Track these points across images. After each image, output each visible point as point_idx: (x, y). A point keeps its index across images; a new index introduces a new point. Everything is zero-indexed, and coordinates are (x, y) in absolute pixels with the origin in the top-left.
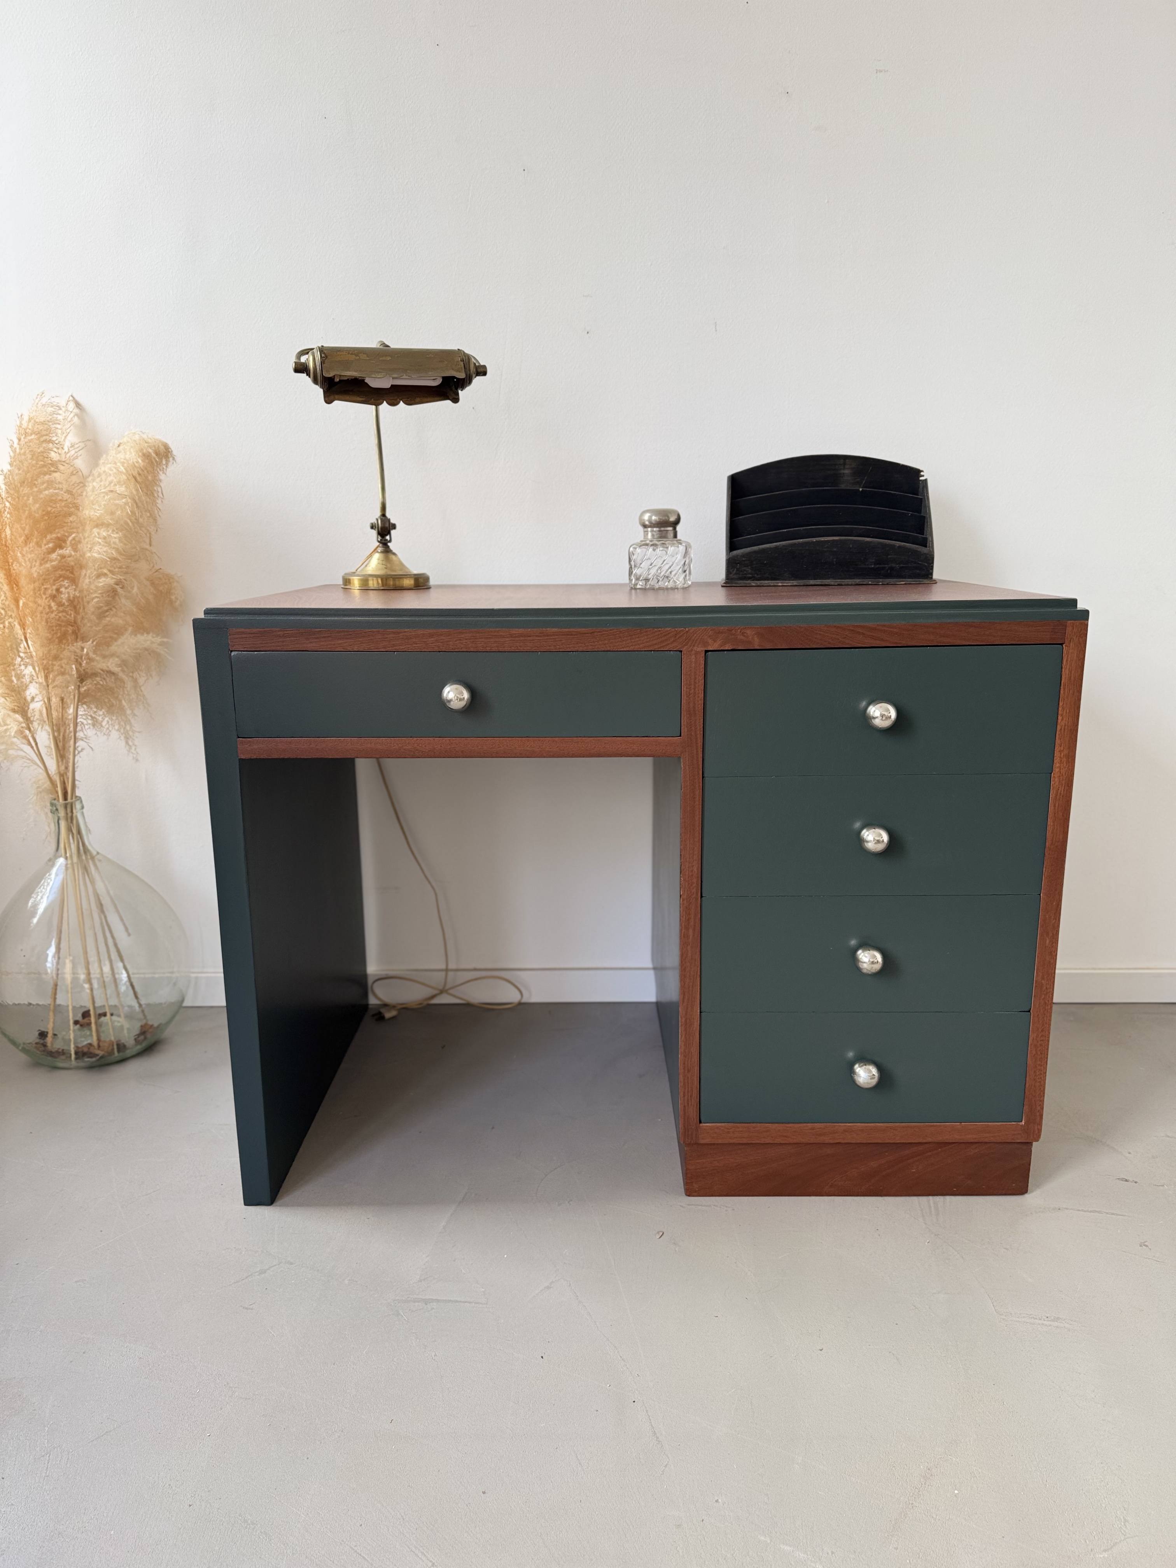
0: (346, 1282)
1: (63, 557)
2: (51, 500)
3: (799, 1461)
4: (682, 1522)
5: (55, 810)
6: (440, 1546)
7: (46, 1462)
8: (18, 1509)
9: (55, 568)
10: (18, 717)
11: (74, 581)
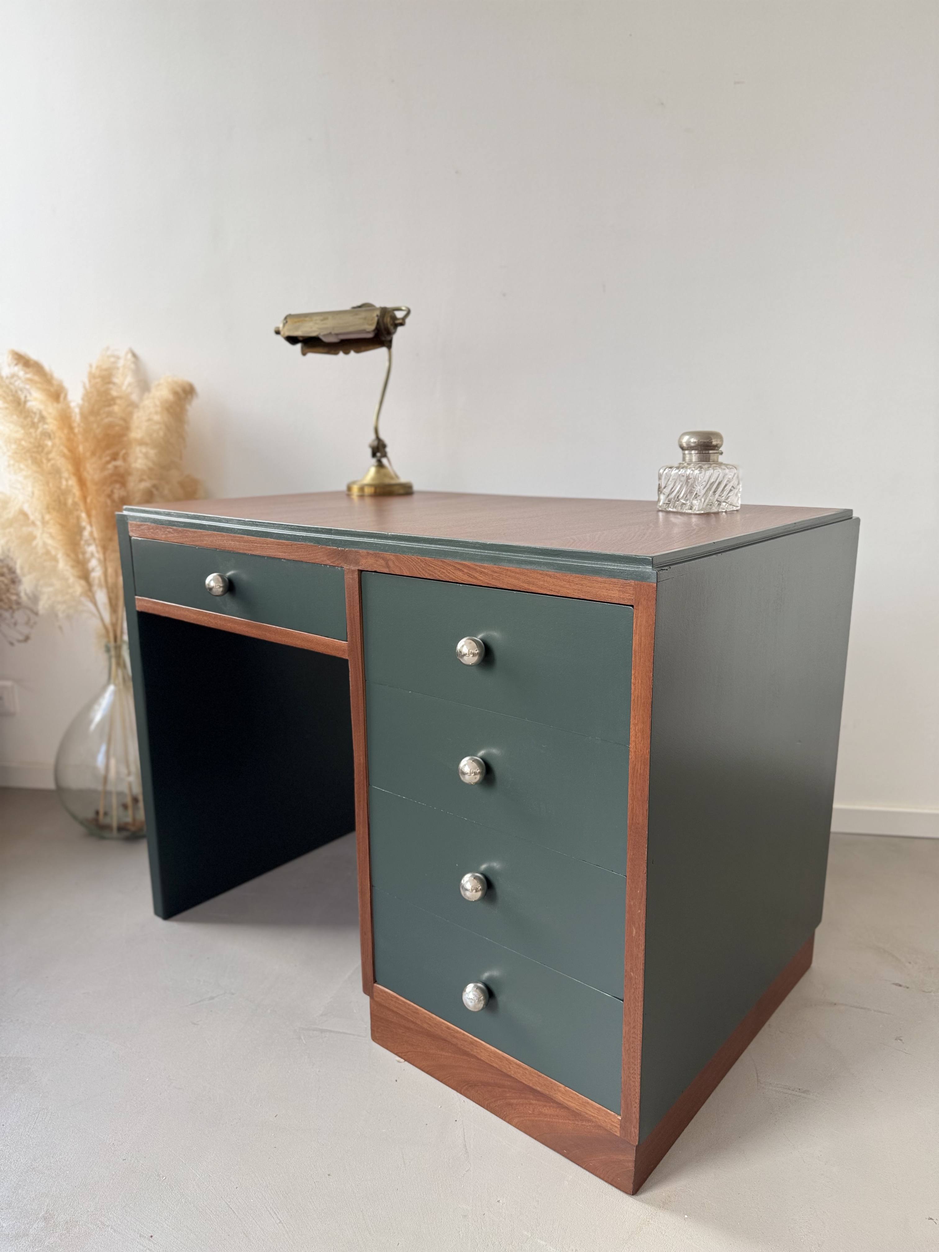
0: (269, 1011)
1: (116, 467)
2: (110, 426)
3: (570, 1179)
4: (468, 1214)
5: (108, 650)
6: (288, 1209)
7: (36, 1118)
8: (10, 1148)
9: (112, 475)
10: (83, 582)
11: (123, 484)
